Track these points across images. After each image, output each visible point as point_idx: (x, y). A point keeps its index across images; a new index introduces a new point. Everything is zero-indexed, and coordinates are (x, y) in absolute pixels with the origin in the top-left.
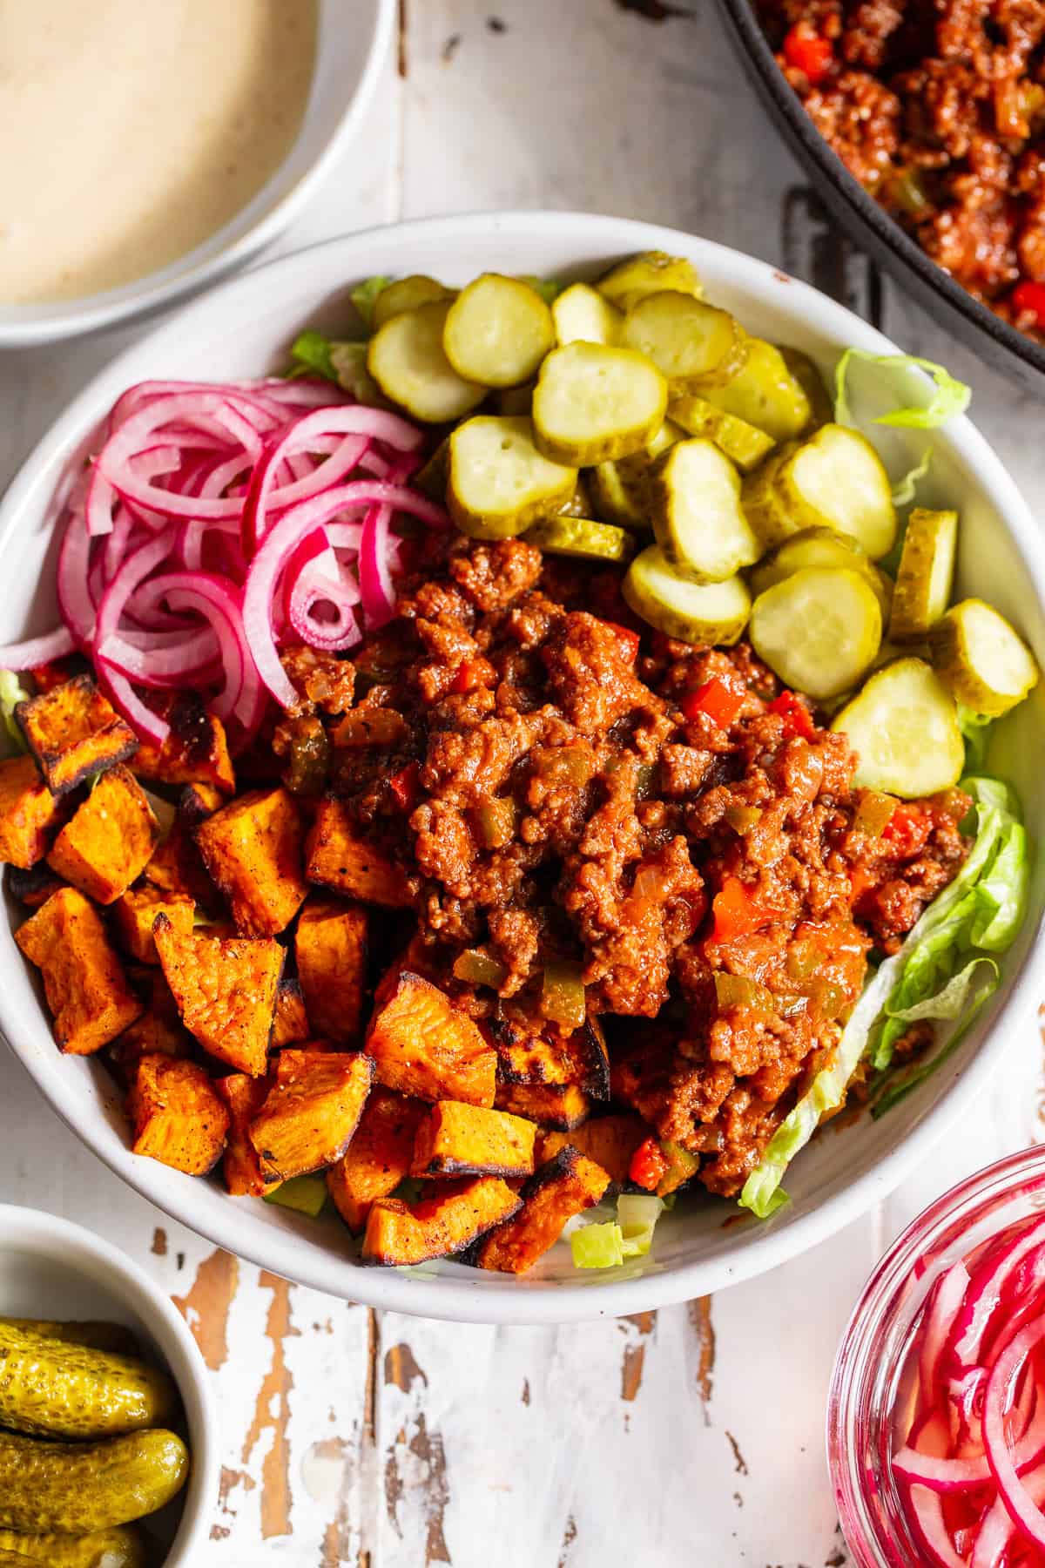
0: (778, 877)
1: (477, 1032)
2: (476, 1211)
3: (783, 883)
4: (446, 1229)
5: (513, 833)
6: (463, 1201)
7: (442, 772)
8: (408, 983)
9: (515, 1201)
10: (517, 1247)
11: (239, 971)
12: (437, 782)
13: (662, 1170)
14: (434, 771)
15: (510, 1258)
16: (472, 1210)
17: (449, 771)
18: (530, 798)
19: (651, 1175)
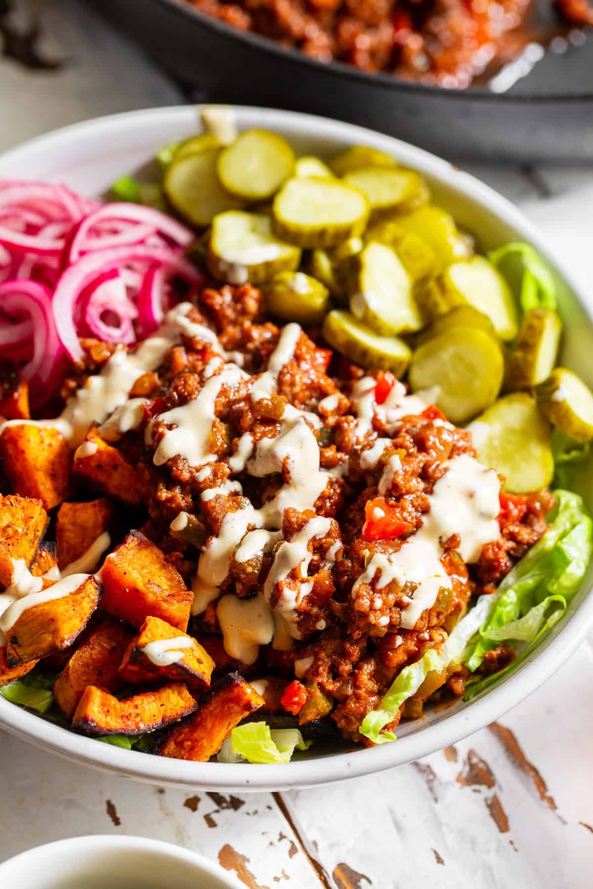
0: (413, 506)
1: (181, 579)
2: (162, 705)
3: (416, 510)
4: (138, 711)
5: (225, 446)
6: (154, 695)
7: (180, 395)
8: (135, 539)
9: (192, 704)
10: (189, 743)
11: (13, 516)
12: (177, 402)
13: (305, 697)
14: (175, 393)
15: (183, 752)
16: (159, 704)
17: (186, 394)
18: (242, 424)
19: (296, 699)
